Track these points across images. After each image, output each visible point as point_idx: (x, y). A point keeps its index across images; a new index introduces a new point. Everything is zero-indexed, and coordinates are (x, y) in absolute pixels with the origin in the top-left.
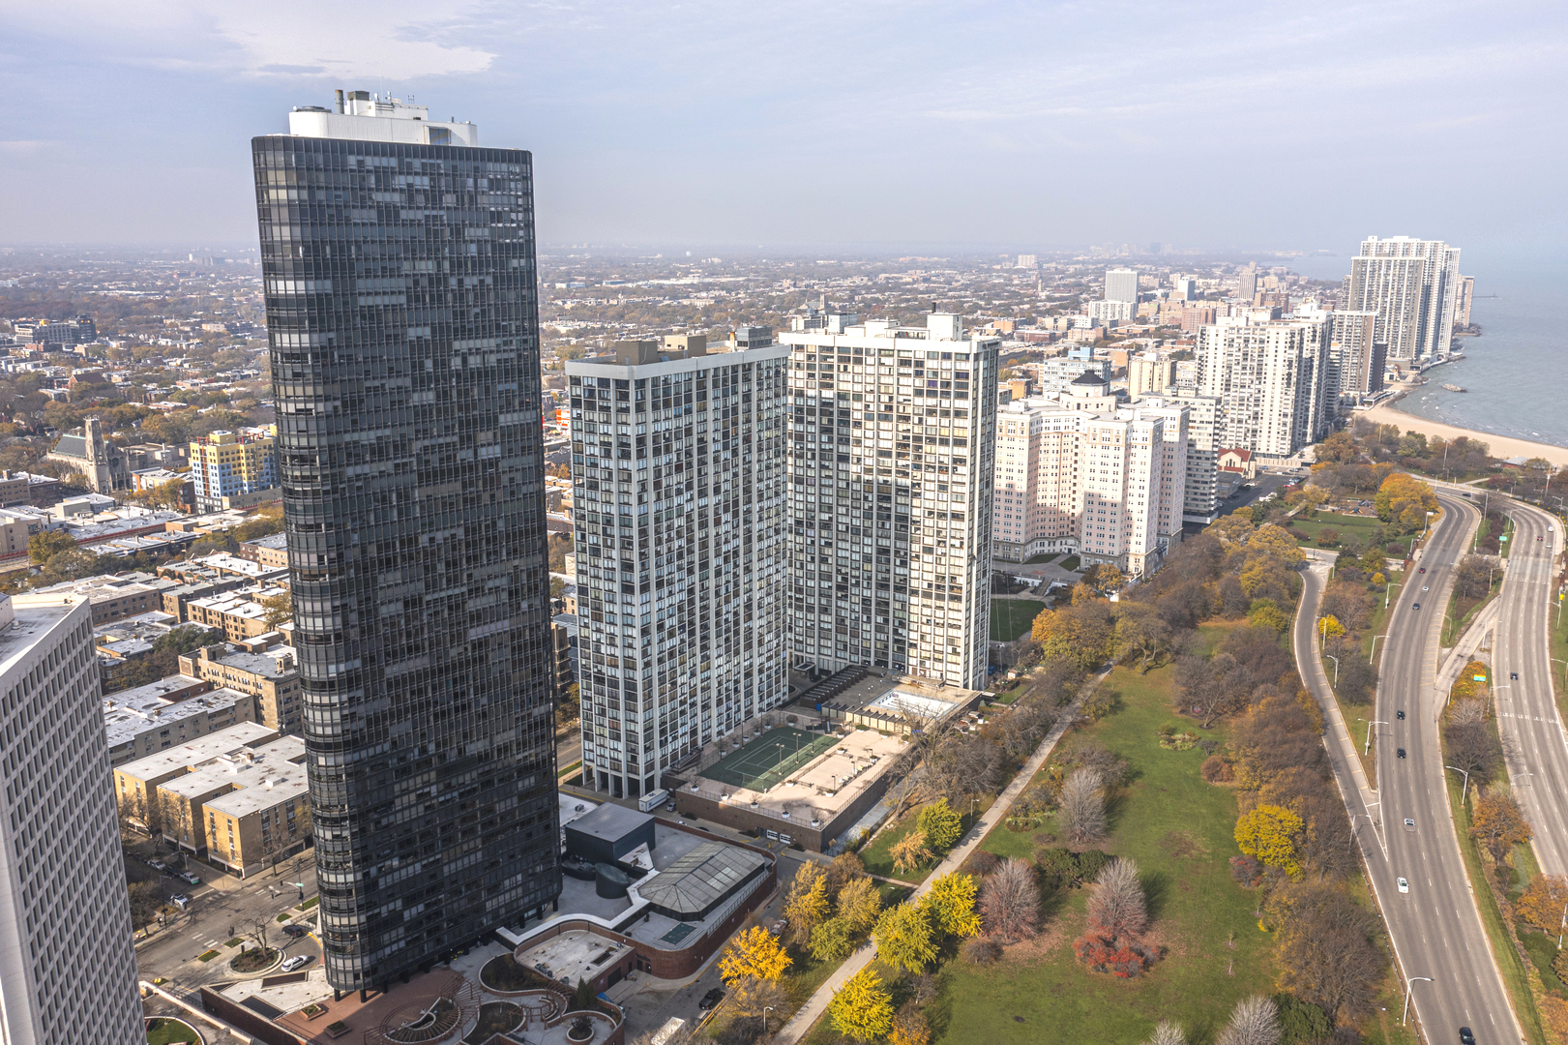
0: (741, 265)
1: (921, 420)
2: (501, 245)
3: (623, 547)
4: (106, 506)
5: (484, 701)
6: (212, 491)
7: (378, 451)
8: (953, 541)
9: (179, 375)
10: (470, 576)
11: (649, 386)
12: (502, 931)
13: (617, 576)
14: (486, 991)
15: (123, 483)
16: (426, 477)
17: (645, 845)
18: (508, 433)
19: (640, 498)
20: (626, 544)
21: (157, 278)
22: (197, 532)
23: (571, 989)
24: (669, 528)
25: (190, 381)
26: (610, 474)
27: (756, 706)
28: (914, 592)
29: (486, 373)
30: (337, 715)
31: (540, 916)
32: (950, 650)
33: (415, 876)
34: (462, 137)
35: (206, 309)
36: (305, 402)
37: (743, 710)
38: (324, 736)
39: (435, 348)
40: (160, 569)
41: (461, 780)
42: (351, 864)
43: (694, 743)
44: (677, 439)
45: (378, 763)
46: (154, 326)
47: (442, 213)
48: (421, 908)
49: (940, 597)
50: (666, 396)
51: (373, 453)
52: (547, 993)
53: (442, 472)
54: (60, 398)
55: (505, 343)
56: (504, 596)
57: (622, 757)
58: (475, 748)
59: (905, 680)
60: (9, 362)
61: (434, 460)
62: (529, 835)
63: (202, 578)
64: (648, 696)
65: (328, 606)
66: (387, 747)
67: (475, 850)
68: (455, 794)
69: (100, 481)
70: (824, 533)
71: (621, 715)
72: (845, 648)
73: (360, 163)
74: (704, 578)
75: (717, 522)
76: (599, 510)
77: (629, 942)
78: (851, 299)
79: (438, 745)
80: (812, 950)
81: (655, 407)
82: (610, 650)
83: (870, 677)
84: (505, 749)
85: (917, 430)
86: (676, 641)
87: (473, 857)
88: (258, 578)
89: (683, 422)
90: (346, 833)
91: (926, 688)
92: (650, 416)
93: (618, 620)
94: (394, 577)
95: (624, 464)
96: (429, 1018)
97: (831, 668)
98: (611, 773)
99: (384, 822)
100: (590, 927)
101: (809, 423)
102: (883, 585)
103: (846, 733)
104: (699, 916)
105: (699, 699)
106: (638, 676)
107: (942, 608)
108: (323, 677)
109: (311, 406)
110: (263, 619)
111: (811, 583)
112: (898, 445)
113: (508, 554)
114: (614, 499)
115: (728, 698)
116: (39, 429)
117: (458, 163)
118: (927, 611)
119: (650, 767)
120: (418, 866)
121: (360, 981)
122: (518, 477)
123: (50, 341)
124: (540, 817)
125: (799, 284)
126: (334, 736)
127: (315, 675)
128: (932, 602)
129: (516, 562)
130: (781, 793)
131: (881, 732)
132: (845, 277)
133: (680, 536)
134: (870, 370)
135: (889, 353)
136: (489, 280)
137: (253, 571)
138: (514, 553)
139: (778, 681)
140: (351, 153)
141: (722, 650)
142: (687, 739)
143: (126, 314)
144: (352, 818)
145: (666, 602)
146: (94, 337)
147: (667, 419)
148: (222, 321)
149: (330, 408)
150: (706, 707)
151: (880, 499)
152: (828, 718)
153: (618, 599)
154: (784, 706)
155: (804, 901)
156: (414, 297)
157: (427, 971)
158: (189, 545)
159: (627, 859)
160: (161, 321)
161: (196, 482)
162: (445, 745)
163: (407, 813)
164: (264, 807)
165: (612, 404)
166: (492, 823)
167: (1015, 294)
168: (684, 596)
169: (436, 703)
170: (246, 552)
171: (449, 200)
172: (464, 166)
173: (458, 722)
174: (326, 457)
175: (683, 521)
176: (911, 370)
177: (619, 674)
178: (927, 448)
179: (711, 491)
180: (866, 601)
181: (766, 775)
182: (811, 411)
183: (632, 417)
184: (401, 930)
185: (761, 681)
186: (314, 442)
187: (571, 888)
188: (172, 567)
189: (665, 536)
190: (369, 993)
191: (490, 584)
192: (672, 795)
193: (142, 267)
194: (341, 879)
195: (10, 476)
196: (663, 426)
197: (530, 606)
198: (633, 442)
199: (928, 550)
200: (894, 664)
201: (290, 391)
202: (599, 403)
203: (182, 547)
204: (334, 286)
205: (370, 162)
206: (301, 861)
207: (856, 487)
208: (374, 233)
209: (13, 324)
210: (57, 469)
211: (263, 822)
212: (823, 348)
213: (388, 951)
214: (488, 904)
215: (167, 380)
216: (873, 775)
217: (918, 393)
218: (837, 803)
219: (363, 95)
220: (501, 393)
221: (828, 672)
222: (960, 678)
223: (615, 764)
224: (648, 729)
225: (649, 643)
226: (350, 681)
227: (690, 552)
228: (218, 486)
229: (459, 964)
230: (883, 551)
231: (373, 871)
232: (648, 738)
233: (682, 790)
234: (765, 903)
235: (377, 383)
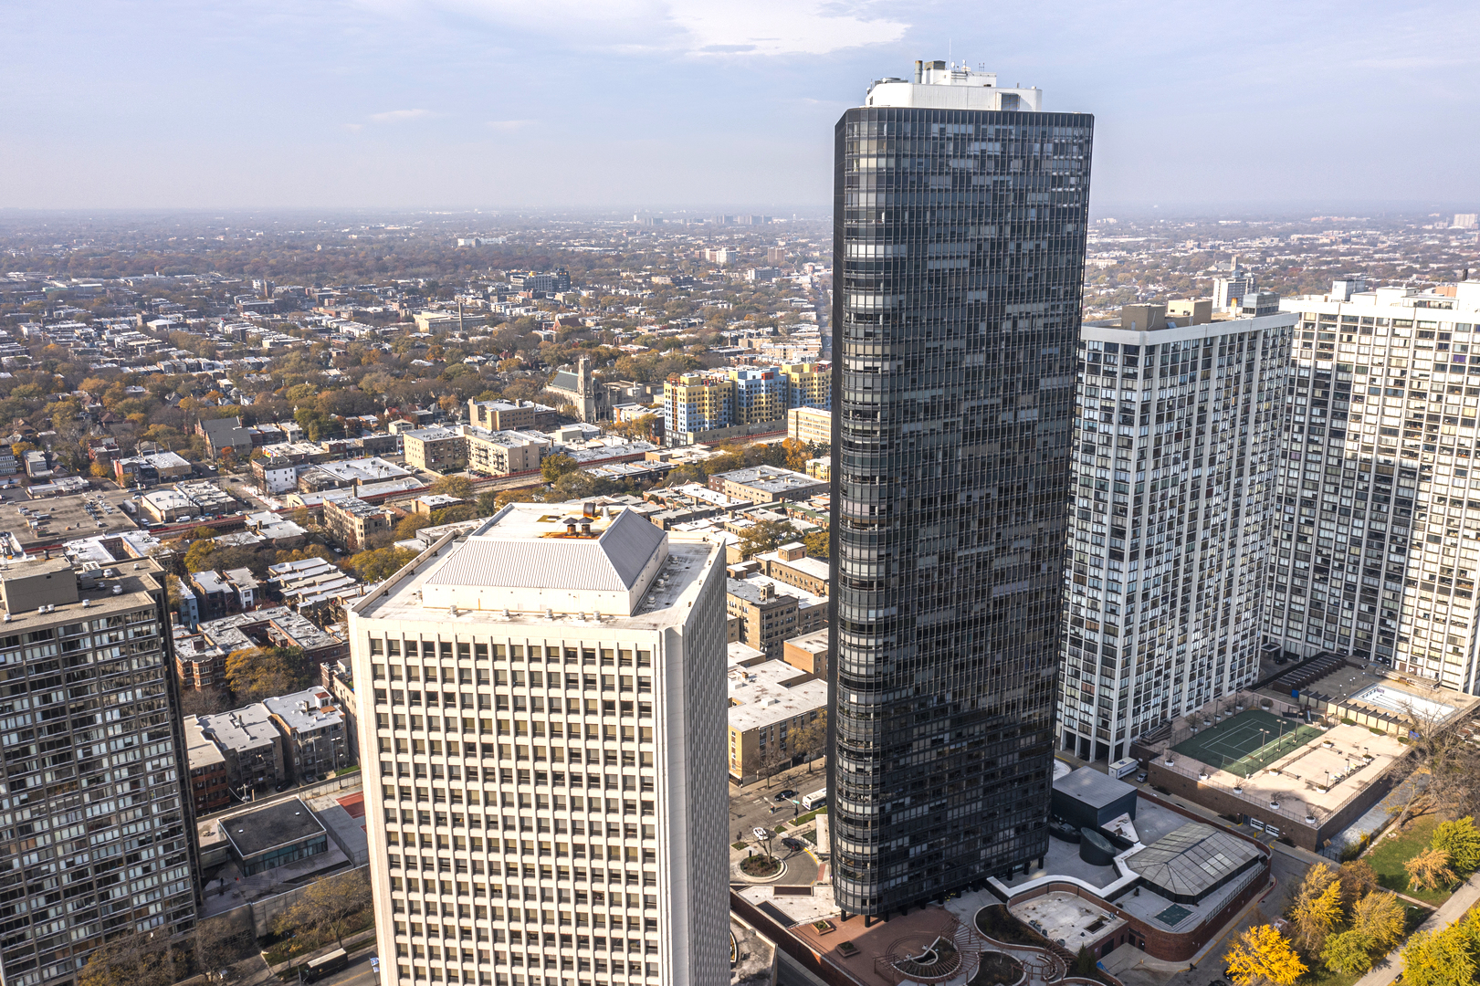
0: (1139, 225)
1: (1439, 398)
2: (1058, 210)
3: (1115, 513)
4: (594, 434)
5: (999, 657)
6: (680, 427)
7: (930, 410)
8: (1467, 532)
9: (638, 322)
10: (999, 535)
11: (1159, 352)
12: (991, 879)
13: (1106, 542)
14: (982, 938)
15: (605, 415)
16: (971, 437)
17: (1126, 816)
18: (1047, 396)
19: (1139, 465)
20: (1120, 511)
21: (610, 236)
22: (671, 463)
23: (1070, 954)
24: (1163, 497)
25: (648, 327)
26: (1109, 439)
27: (1226, 684)
28: (1411, 583)
29: (1033, 336)
30: (872, 657)
31: (1026, 871)
32: (1450, 648)
33: (923, 817)
34: (1030, 103)
35: (652, 263)
36: (874, 360)
37: (1213, 686)
38: (858, 675)
39: (990, 311)
40: (645, 494)
41: (971, 731)
42: (870, 798)
43: (1164, 715)
44: (1180, 407)
45: (902, 705)
46: (614, 279)
47: (1007, 178)
48: (925, 847)
49: (1446, 592)
50: (1174, 362)
51: (926, 411)
52: (1046, 953)
53: (985, 432)
54: (548, 338)
55: (1053, 308)
56: (1027, 557)
57: (1092, 720)
58: (986, 702)
59: (1391, 675)
60: (507, 307)
61: (979, 420)
62: (1026, 791)
63: (681, 505)
64: (1126, 664)
65: (874, 554)
66: (911, 692)
67: (975, 800)
68: (965, 744)
69: (588, 412)
70: (1305, 511)
71: (1096, 679)
72: (1319, 633)
73: (942, 131)
74: (1190, 550)
75: (1209, 494)
76: (1092, 474)
77: (1123, 915)
78: (1263, 261)
79: (954, 695)
80: (1327, 959)
81: (1163, 374)
82: (1091, 614)
83: (1348, 667)
84: (1012, 706)
85: (1434, 408)
86: (1158, 611)
87: (974, 806)
88: (728, 509)
89: (1187, 390)
90: (869, 769)
91: (1418, 686)
92: (1157, 382)
93: (1103, 585)
94: (933, 531)
95: (1126, 430)
96: (930, 956)
97: (1299, 651)
98: (1078, 734)
99: (902, 762)
100: (1079, 892)
101: (1299, 394)
102: (1372, 572)
103: (1330, 726)
104: (1194, 900)
105: (1172, 671)
106: (1119, 643)
107: (1445, 603)
108: (864, 620)
109: (878, 364)
110: (737, 547)
111: (1284, 562)
112: (1408, 423)
113: (1035, 516)
114: (1110, 464)
115: (1201, 674)
116: (536, 365)
117: (1028, 128)
118: (1423, 604)
119: (1120, 735)
120: (926, 808)
121: (867, 907)
122: (1051, 440)
123: (538, 290)
124: (1037, 775)
125: (1203, 245)
126: (868, 676)
127: (855, 618)
128: (1434, 595)
129: (1042, 525)
130: (1264, 782)
131: (1372, 730)
132: (1253, 238)
133: (1172, 506)
134: (1380, 341)
135: (1407, 324)
136: (1044, 245)
137: (722, 501)
138: (1040, 515)
139: (1250, 661)
140: (935, 121)
141: (1200, 625)
142: (1159, 711)
143: (591, 267)
144: (876, 755)
145: (1153, 572)
146: (568, 287)
147: (1172, 386)
148: (669, 274)
149: (895, 368)
150: (1178, 680)
151: (1378, 479)
152: (1308, 707)
153: (1105, 565)
154: (1253, 688)
155: (1317, 905)
156: (976, 262)
157: (923, 908)
158: (666, 474)
159: (1111, 826)
160: (618, 273)
161: (667, 418)
162: (961, 695)
163: (921, 756)
164: (763, 724)
165: (1118, 370)
166: (993, 776)
167: (1454, 258)
168: (1171, 566)
169: (957, 655)
170: (713, 484)
171: (1016, 165)
172: (1034, 131)
173: (974, 675)
174: (887, 414)
175: (1176, 491)
176: (1433, 343)
177: (1098, 638)
178: (1444, 428)
179: (1206, 461)
180: (1350, 587)
181: (1246, 760)
182: (1303, 382)
183: (1139, 384)
184: (906, 865)
185: (1234, 659)
186: (877, 398)
187: (1056, 848)
188: (655, 493)
189: (1159, 505)
190: (872, 919)
191: (1015, 545)
192: (1144, 765)
193: (597, 227)
194: (860, 810)
195: (521, 405)
196: (1168, 393)
197: (1049, 569)
198: (1137, 408)
199: (1436, 539)
200: (1377, 657)
201: (860, 350)
202: (1103, 367)
203: (659, 475)
204: (910, 250)
205: (951, 129)
206: (790, 778)
207: (1350, 465)
208: (946, 199)
209: (508, 275)
210: (554, 399)
211: (761, 738)
212: (1323, 316)
213: (893, 883)
214: (983, 853)
215: (629, 325)
216: (1370, 775)
217: (1441, 367)
218: (1335, 801)
219: (940, 65)
220: (1044, 357)
221: (1295, 656)
222: (1461, 681)
223: (1085, 726)
224: (1123, 696)
225: (1132, 612)
226: (886, 626)
227: (1180, 522)
228: (685, 422)
229: (953, 906)
230: (1376, 536)
231: (888, 806)
232: (1122, 705)
233: (1156, 762)
234: (1258, 897)
235: (937, 344)
